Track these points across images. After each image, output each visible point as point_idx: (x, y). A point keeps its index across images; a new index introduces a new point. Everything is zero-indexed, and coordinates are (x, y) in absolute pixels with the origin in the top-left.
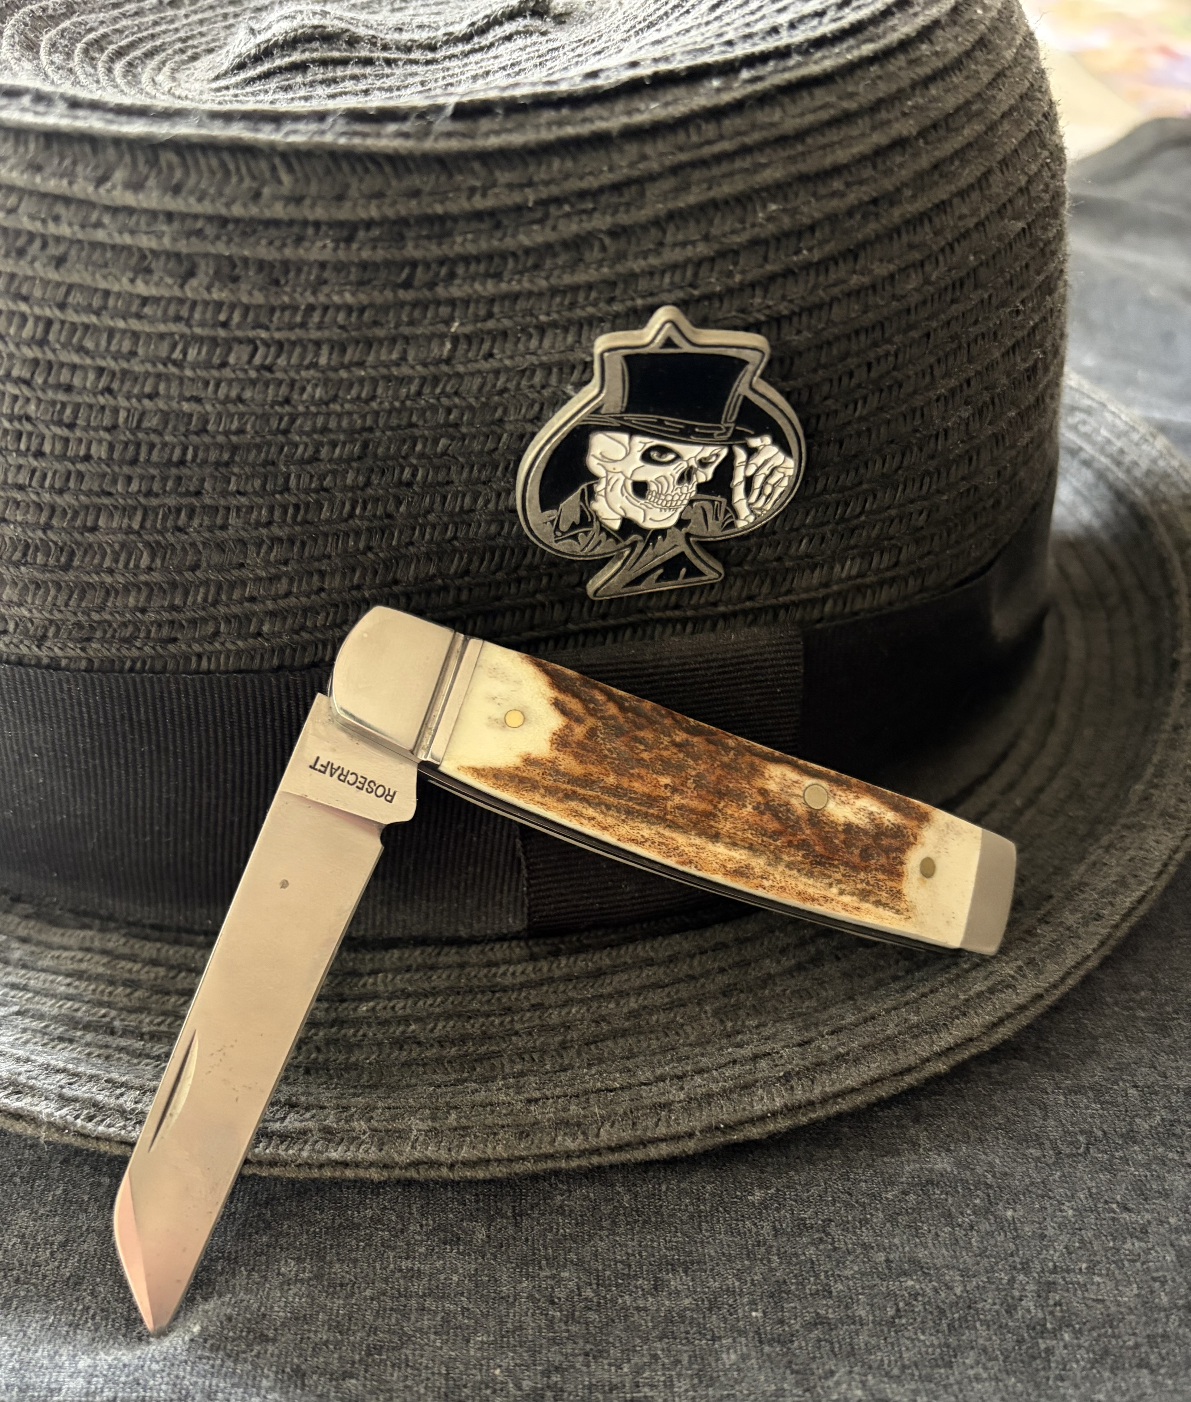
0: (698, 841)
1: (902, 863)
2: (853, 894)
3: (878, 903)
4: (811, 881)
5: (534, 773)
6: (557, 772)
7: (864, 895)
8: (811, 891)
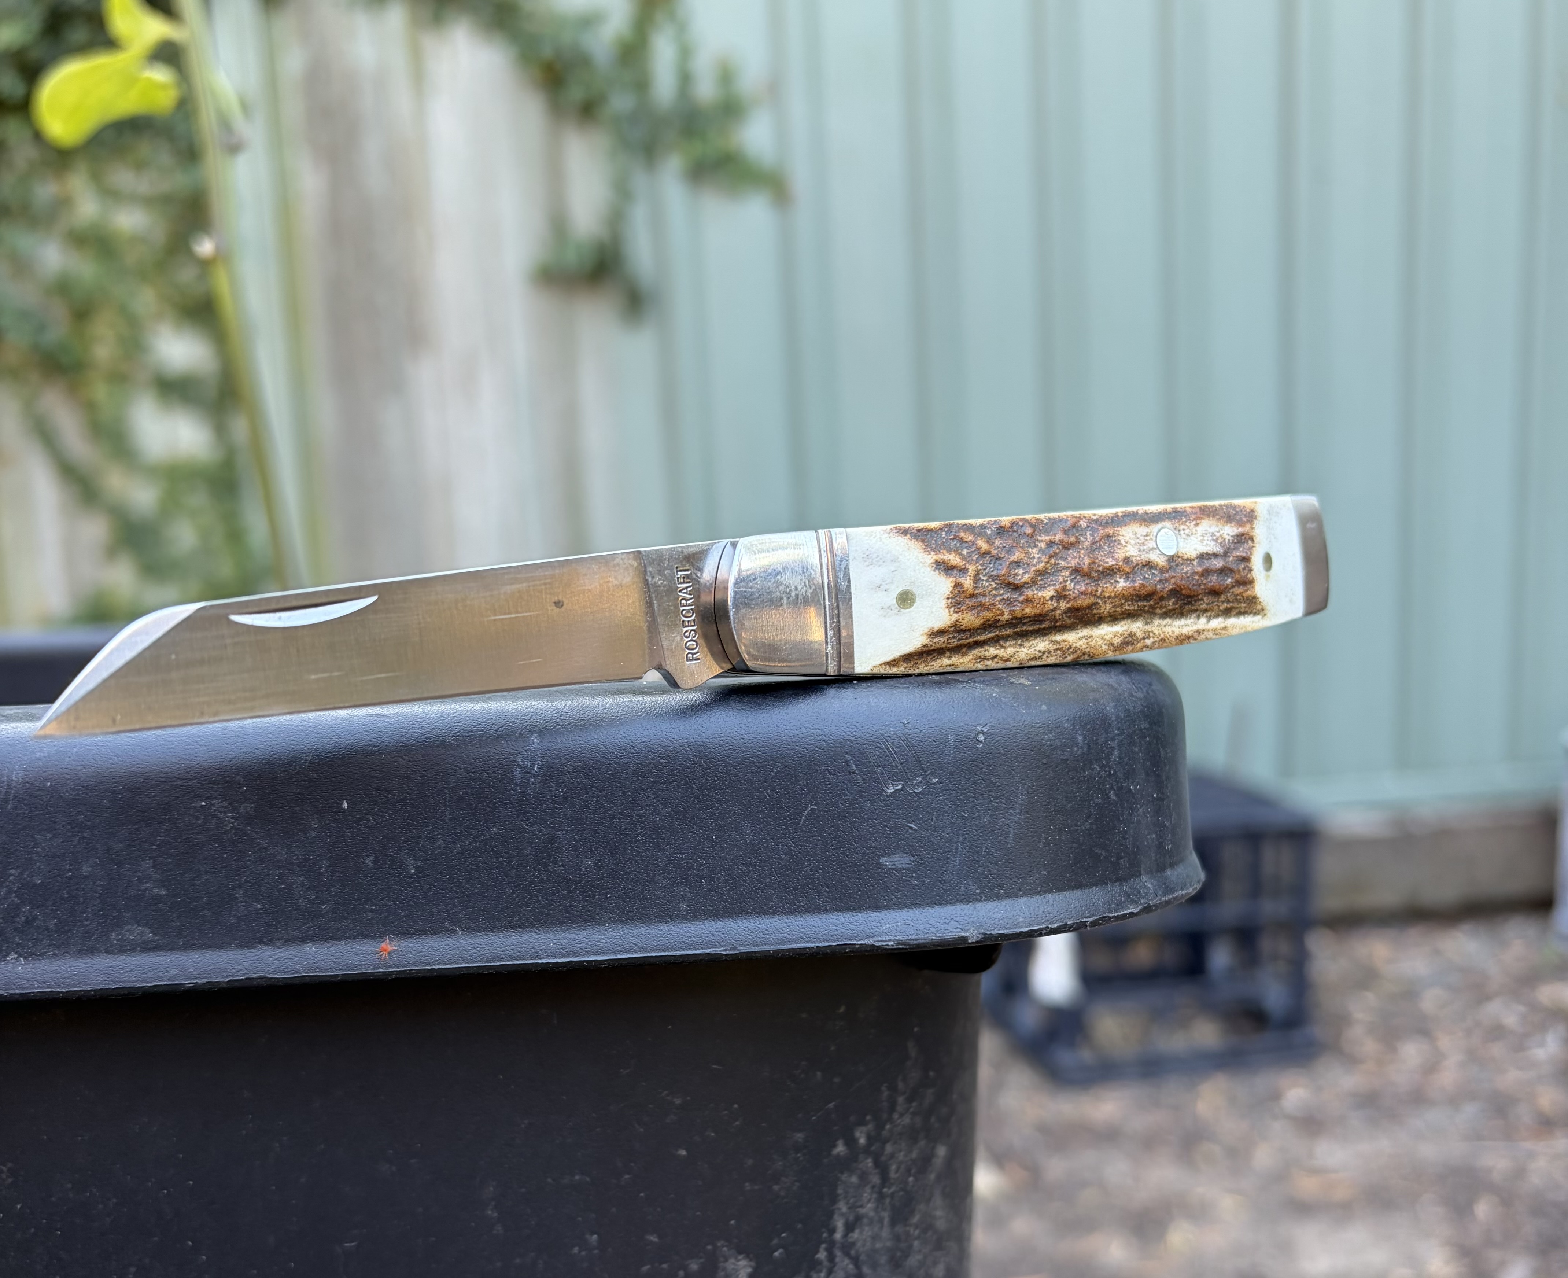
0: (1085, 632)
1: (1251, 570)
2: (1217, 616)
3: (1240, 613)
4: (1183, 621)
5: (940, 641)
6: (964, 631)
7: (1227, 613)
8: (1185, 631)
